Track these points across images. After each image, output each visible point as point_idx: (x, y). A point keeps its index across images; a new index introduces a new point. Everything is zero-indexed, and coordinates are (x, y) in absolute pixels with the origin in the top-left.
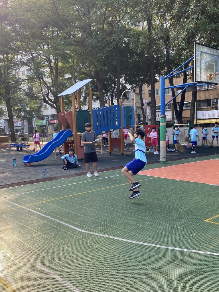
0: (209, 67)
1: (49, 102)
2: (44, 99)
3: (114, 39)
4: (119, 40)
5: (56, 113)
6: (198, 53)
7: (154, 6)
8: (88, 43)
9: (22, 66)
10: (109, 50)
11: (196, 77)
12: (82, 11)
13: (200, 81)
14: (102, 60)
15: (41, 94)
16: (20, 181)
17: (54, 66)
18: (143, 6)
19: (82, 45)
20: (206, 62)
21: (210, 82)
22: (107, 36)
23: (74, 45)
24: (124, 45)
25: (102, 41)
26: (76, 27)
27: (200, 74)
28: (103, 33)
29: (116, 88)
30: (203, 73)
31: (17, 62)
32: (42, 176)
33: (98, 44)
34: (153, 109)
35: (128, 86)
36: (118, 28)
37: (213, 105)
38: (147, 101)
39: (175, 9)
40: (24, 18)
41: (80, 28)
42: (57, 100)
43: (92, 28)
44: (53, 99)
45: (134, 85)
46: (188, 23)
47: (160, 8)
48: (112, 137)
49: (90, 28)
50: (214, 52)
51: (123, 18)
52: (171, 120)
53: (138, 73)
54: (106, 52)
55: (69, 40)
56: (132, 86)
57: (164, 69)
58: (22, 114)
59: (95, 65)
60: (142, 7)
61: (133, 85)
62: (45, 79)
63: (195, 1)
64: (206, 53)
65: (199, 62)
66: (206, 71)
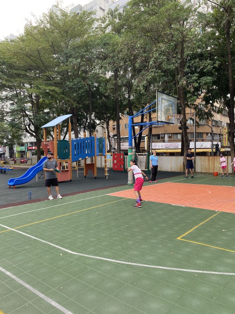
0: (167, 110)
1: (30, 131)
2: (26, 129)
3: (87, 83)
4: (91, 84)
5: (36, 141)
6: (160, 99)
7: (121, 60)
8: (66, 85)
9: (7, 100)
10: (83, 91)
12: (61, 60)
13: (160, 120)
14: (77, 99)
15: (23, 124)
16: (7, 203)
17: (35, 102)
18: (112, 59)
19: (61, 87)
20: (165, 106)
21: (167, 121)
22: (82, 81)
23: (54, 86)
24: (95, 89)
25: (78, 84)
26: (56, 72)
27: (160, 116)
28: (79, 78)
29: (88, 123)
30: (163, 114)
31: (3, 97)
32: (27, 198)
33: (74, 87)
34: (119, 140)
35: (98, 122)
36: (91, 75)
37: (162, 138)
38: (112, 133)
39: (137, 64)
40: (11, 61)
41: (59, 73)
42: (37, 130)
43: (69, 74)
44: (33, 129)
45: (103, 121)
46: (148, 75)
47: (126, 62)
48: (87, 163)
49: (68, 73)
50: (170, 99)
51: (94, 67)
53: (106, 112)
54: (80, 92)
55: (49, 82)
56: (101, 121)
57: (126, 109)
58: (5, 141)
59: (71, 103)
62: (27, 113)
63: (153, 59)
64: (165, 99)
65: (160, 106)
66: (165, 114)
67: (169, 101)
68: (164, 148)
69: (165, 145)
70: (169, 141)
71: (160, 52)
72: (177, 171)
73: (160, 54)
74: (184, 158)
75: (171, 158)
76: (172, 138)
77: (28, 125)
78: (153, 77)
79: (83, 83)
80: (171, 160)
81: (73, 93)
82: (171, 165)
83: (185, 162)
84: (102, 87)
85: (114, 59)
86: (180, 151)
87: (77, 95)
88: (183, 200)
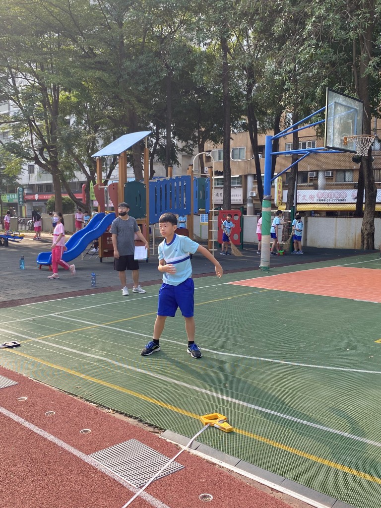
0: (345, 129)
2: (36, 158)
3: (166, 64)
6: (332, 103)
11: (327, 141)
13: (331, 146)
15: (30, 147)
18: (220, 13)
20: (341, 119)
21: (343, 148)
22: (156, 59)
25: (147, 65)
27: (332, 137)
30: (337, 134)
33: (140, 71)
37: (311, 180)
39: (278, 26)
45: (192, 143)
47: (251, 22)
50: (351, 104)
52: (242, 203)
54: (152, 84)
56: (188, 143)
60: (219, 16)
61: (189, 141)
63: (314, 19)
64: (342, 105)
65: (333, 118)
66: (341, 133)
67: (348, 108)
68: (316, 202)
69: (317, 196)
70: (327, 187)
71: (329, 6)
72: (348, 247)
73: (327, 10)
74: (363, 222)
75: (336, 222)
76: (334, 179)
77: (39, 150)
78: (311, 57)
79: (158, 63)
80: (336, 225)
81: (137, 84)
82: (336, 235)
83: (366, 230)
84: (199, 71)
85: (226, 13)
86: (354, 207)
87: (146, 88)
88: (371, 293)
